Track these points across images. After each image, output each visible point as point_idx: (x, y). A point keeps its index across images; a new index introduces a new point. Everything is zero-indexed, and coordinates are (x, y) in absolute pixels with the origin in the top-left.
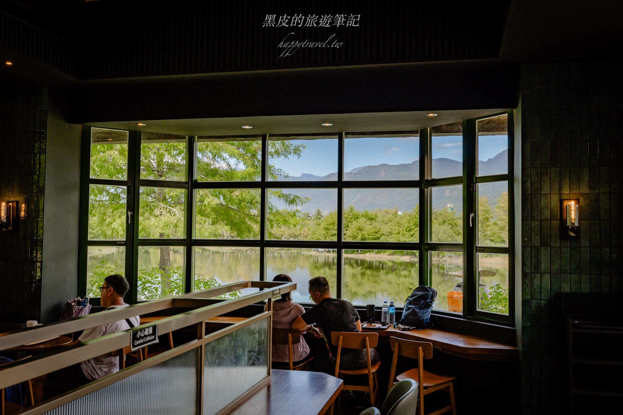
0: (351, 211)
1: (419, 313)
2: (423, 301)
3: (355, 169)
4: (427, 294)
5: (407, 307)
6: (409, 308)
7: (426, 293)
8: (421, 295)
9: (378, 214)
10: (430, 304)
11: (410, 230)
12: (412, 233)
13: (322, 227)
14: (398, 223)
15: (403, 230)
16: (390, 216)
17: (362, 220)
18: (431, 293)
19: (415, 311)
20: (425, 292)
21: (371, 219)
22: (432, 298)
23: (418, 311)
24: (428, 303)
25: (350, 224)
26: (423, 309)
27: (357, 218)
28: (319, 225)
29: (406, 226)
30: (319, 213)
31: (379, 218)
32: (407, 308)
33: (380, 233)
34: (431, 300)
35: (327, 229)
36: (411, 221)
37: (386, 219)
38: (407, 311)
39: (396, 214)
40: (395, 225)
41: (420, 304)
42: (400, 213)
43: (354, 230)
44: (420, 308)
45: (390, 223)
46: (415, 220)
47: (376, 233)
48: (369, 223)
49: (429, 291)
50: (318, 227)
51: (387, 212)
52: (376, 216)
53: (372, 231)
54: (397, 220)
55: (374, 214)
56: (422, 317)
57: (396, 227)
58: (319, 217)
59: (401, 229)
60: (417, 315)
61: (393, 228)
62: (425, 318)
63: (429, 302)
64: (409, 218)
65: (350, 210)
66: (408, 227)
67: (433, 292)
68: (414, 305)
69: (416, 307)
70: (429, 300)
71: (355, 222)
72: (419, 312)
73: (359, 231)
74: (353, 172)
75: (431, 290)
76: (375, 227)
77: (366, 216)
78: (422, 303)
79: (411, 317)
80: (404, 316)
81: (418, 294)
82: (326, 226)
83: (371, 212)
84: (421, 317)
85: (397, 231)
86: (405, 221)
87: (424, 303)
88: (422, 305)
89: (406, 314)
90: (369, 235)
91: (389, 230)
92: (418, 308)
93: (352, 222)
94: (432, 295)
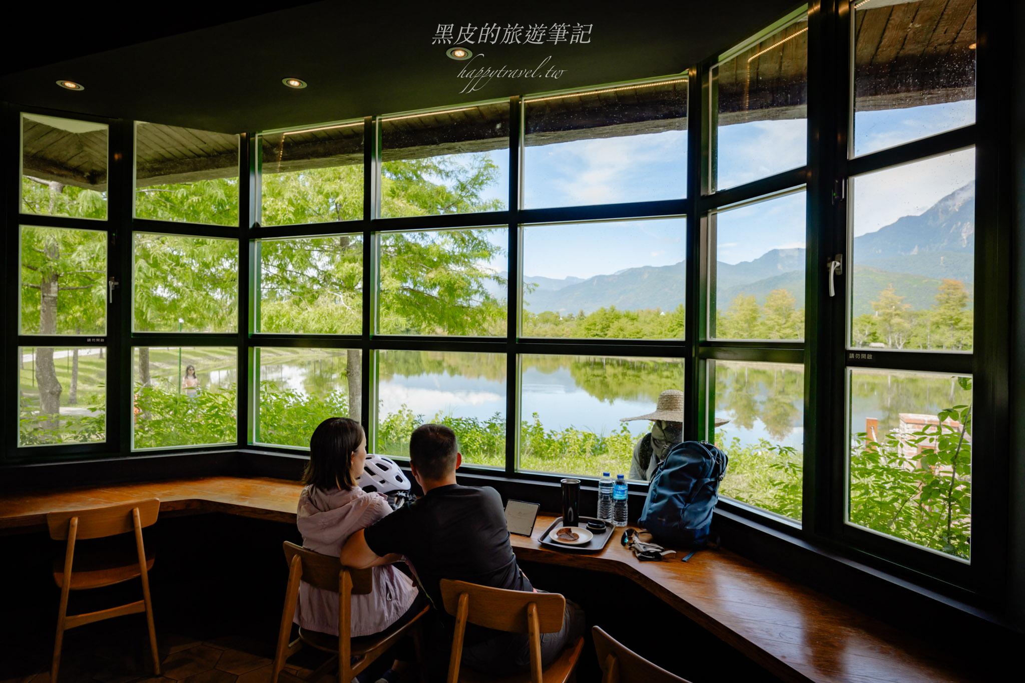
0: (612, 312)
1: (683, 513)
2: (694, 481)
3: (618, 271)
4: (704, 465)
5: (655, 490)
6: (660, 497)
7: (702, 462)
8: (690, 465)
9: (640, 315)
10: (711, 489)
11: (673, 330)
12: (674, 333)
13: (583, 327)
14: (661, 323)
15: (665, 331)
16: (652, 316)
17: (623, 321)
18: (714, 461)
19: (675, 506)
20: (699, 458)
21: (633, 319)
22: (718, 473)
23: (680, 506)
24: (705, 487)
25: (611, 324)
26: (695, 502)
27: (618, 318)
28: (580, 325)
29: (669, 326)
30: (582, 314)
31: (642, 319)
32: (654, 493)
33: (641, 334)
34: (713, 480)
35: (588, 329)
36: (674, 321)
37: (648, 320)
38: (653, 500)
39: (658, 314)
40: (657, 325)
41: (686, 487)
42: (662, 314)
43: (615, 331)
44: (687, 499)
45: (652, 323)
46: (678, 320)
47: (638, 333)
48: (630, 323)
49: (708, 457)
50: (579, 327)
51: (649, 313)
52: (638, 316)
53: (633, 331)
54: (659, 320)
55: (636, 314)
56: (692, 524)
57: (658, 327)
58: (582, 317)
59: (663, 330)
60: (679, 518)
61: (655, 328)
62: (700, 527)
63: (710, 483)
64: (671, 318)
65: (612, 310)
66: (671, 327)
67: (718, 460)
68: (671, 488)
69: (675, 496)
70: (709, 480)
71: (616, 323)
72: (684, 510)
73: (620, 332)
74: (616, 274)
75: (714, 453)
76: (637, 327)
77: (627, 316)
78: (691, 485)
79: (664, 520)
80: (648, 515)
81: (681, 462)
82: (588, 327)
83: (633, 312)
84: (688, 523)
85: (659, 331)
86: (667, 321)
87: (695, 484)
88: (691, 494)
89: (651, 511)
90: (630, 336)
91: (651, 330)
92: (681, 499)
93: (613, 323)
94: (717, 466)
